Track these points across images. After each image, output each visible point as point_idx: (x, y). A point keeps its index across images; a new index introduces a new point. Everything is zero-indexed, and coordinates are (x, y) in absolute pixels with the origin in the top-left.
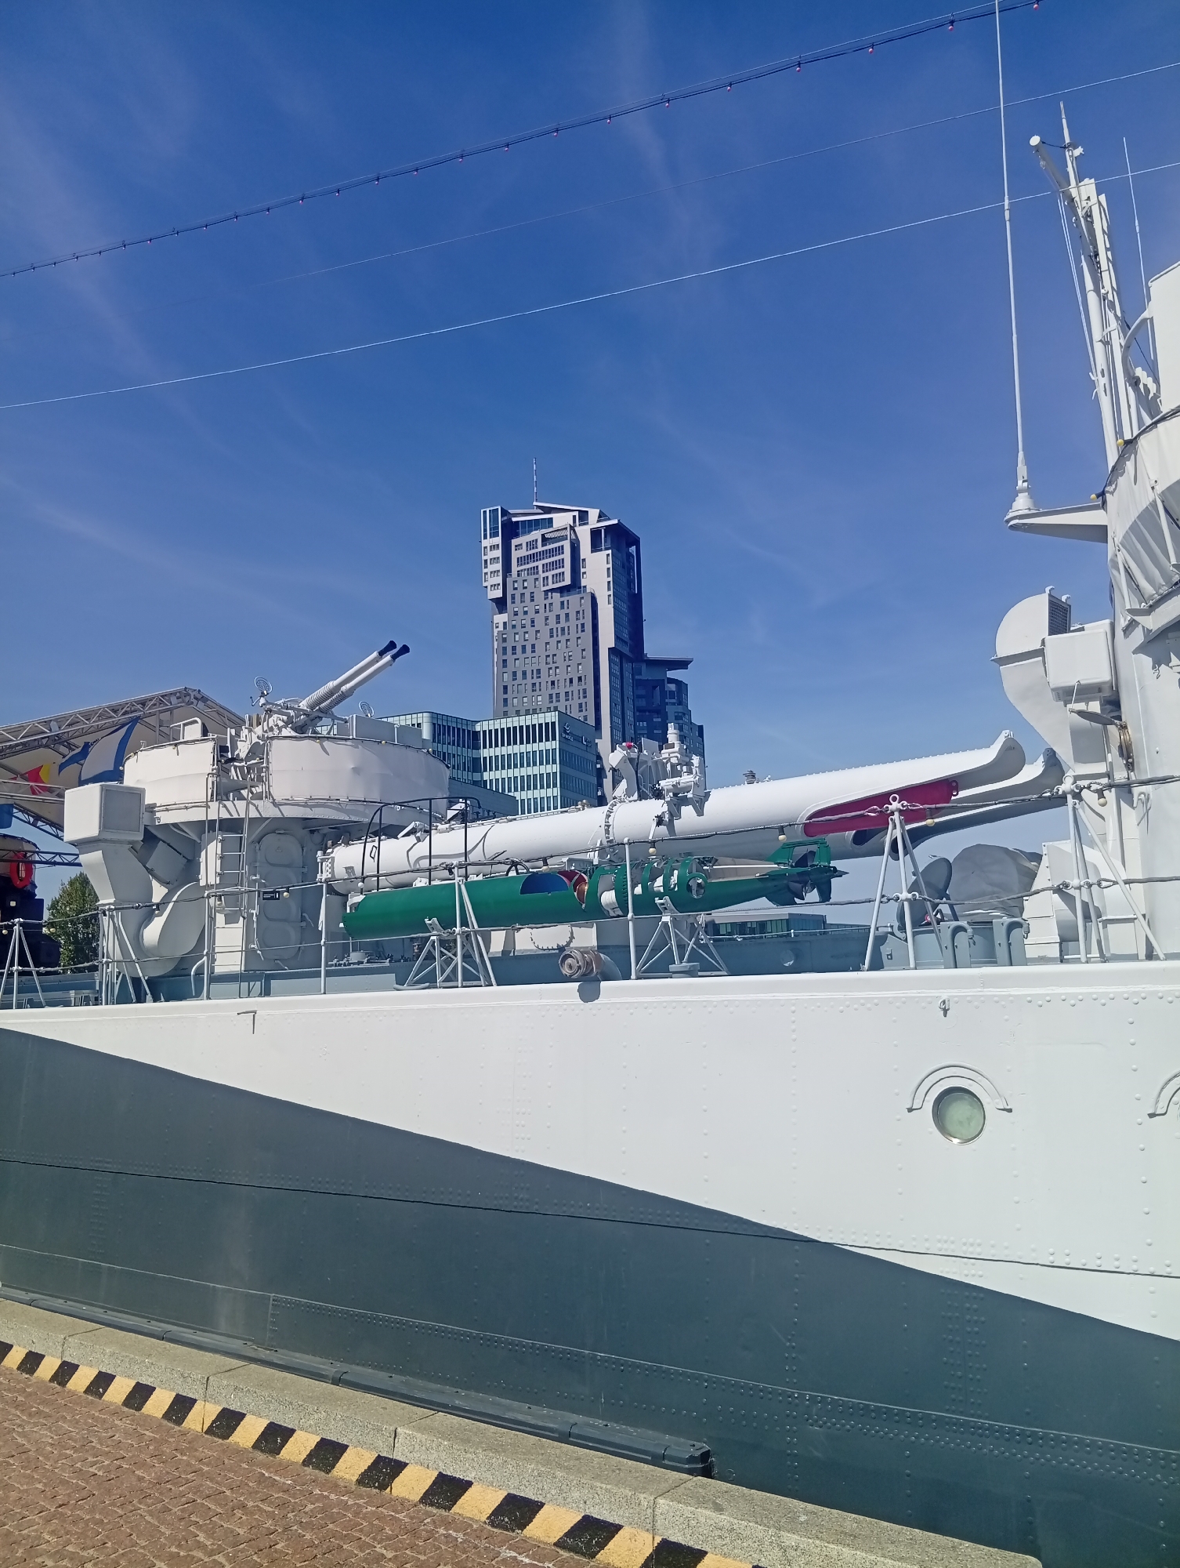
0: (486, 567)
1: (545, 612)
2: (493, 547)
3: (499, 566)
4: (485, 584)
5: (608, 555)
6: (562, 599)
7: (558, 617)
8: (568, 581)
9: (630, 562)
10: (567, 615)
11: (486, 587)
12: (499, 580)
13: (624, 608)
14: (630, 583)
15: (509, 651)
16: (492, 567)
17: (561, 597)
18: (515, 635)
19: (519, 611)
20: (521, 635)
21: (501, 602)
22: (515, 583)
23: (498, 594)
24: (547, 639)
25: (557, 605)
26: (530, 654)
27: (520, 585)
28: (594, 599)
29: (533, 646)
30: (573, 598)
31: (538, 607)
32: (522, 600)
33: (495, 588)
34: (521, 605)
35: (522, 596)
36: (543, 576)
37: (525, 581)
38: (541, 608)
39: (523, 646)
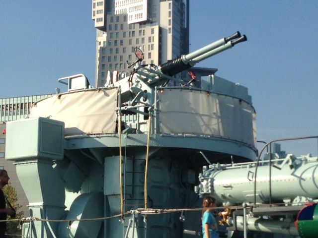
0: (94, 7)
1: (130, 36)
3: (102, 7)
4: (93, 18)
5: (170, 4)
6: (140, 29)
7: (137, 40)
8: (144, 18)
9: (182, 9)
10: (143, 39)
11: (94, 20)
12: (102, 16)
13: (178, 35)
14: (182, 21)
15: (107, 59)
16: (98, 8)
17: (140, 27)
18: (111, 50)
19: (114, 35)
20: (114, 51)
21: (103, 29)
22: (112, 18)
23: (102, 24)
24: (130, 53)
25: (137, 33)
26: (118, 62)
27: (115, 19)
28: (160, 30)
29: (121, 57)
30: (148, 29)
31: (124, 33)
32: (116, 28)
33: (99, 20)
34: (115, 32)
35: (116, 26)
36: (129, 14)
37: (118, 17)
38: (127, 34)
39: (115, 57)
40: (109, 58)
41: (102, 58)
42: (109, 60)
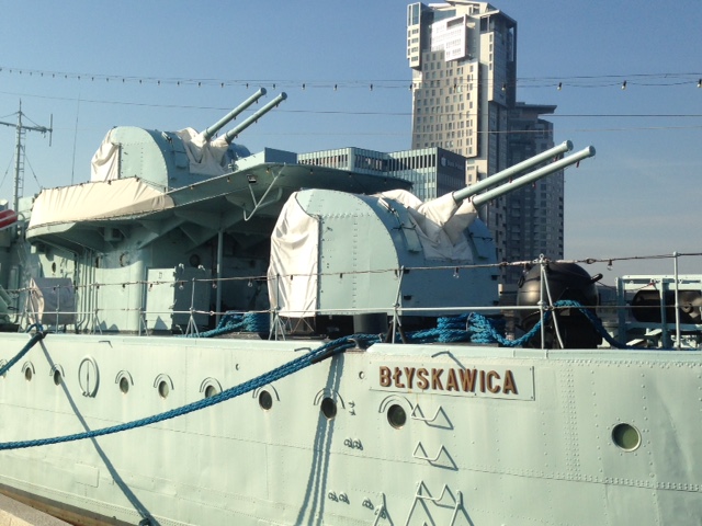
0: (409, 45)
1: (447, 76)
2: (414, 32)
3: (417, 45)
4: (408, 57)
5: (491, 36)
6: (459, 67)
7: (455, 79)
8: (462, 54)
10: (461, 78)
11: (409, 59)
12: (417, 54)
13: (501, 72)
14: (508, 54)
15: (422, 102)
16: (414, 45)
17: (458, 65)
18: (427, 92)
19: (430, 76)
20: (430, 92)
21: (419, 68)
22: (428, 56)
23: (417, 63)
24: (448, 95)
25: (455, 72)
26: (435, 105)
27: (431, 57)
28: (481, 67)
29: (438, 100)
30: (467, 66)
31: (442, 72)
32: (432, 68)
33: (414, 59)
34: (431, 72)
35: (432, 64)
36: (446, 50)
37: (434, 55)
38: (445, 74)
39: (432, 100)
40: (425, 101)
41: (418, 102)
42: (425, 103)
